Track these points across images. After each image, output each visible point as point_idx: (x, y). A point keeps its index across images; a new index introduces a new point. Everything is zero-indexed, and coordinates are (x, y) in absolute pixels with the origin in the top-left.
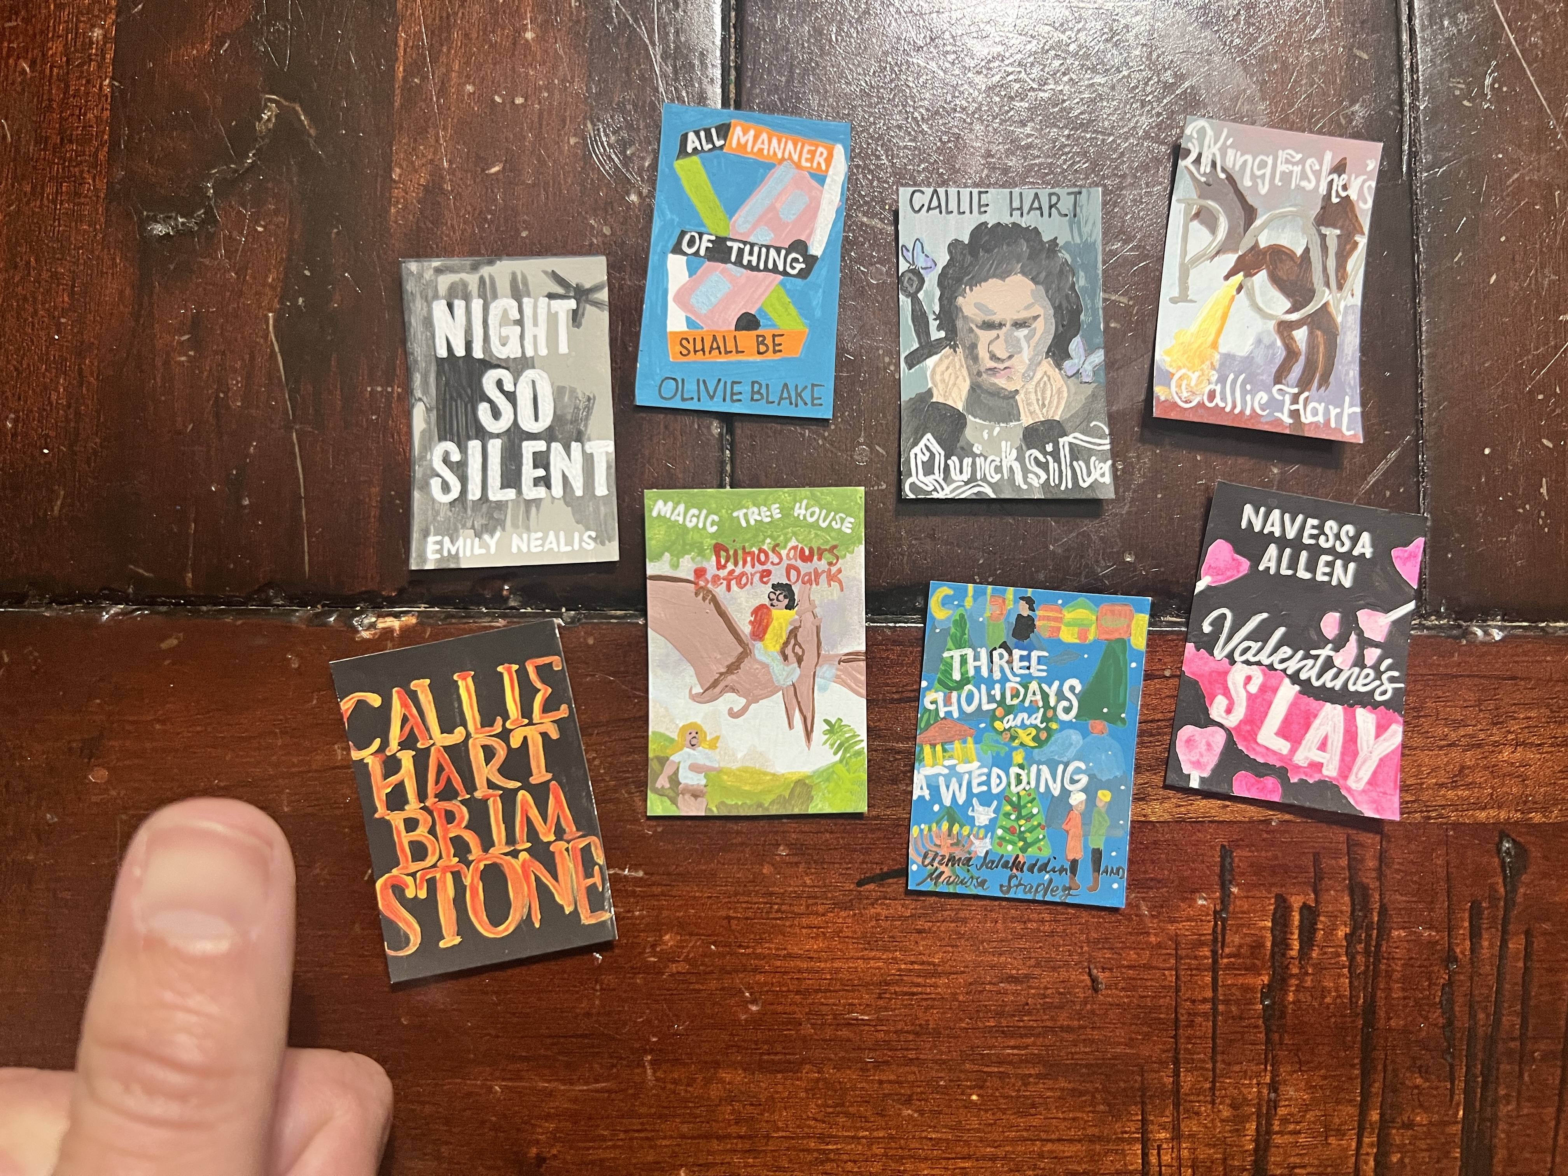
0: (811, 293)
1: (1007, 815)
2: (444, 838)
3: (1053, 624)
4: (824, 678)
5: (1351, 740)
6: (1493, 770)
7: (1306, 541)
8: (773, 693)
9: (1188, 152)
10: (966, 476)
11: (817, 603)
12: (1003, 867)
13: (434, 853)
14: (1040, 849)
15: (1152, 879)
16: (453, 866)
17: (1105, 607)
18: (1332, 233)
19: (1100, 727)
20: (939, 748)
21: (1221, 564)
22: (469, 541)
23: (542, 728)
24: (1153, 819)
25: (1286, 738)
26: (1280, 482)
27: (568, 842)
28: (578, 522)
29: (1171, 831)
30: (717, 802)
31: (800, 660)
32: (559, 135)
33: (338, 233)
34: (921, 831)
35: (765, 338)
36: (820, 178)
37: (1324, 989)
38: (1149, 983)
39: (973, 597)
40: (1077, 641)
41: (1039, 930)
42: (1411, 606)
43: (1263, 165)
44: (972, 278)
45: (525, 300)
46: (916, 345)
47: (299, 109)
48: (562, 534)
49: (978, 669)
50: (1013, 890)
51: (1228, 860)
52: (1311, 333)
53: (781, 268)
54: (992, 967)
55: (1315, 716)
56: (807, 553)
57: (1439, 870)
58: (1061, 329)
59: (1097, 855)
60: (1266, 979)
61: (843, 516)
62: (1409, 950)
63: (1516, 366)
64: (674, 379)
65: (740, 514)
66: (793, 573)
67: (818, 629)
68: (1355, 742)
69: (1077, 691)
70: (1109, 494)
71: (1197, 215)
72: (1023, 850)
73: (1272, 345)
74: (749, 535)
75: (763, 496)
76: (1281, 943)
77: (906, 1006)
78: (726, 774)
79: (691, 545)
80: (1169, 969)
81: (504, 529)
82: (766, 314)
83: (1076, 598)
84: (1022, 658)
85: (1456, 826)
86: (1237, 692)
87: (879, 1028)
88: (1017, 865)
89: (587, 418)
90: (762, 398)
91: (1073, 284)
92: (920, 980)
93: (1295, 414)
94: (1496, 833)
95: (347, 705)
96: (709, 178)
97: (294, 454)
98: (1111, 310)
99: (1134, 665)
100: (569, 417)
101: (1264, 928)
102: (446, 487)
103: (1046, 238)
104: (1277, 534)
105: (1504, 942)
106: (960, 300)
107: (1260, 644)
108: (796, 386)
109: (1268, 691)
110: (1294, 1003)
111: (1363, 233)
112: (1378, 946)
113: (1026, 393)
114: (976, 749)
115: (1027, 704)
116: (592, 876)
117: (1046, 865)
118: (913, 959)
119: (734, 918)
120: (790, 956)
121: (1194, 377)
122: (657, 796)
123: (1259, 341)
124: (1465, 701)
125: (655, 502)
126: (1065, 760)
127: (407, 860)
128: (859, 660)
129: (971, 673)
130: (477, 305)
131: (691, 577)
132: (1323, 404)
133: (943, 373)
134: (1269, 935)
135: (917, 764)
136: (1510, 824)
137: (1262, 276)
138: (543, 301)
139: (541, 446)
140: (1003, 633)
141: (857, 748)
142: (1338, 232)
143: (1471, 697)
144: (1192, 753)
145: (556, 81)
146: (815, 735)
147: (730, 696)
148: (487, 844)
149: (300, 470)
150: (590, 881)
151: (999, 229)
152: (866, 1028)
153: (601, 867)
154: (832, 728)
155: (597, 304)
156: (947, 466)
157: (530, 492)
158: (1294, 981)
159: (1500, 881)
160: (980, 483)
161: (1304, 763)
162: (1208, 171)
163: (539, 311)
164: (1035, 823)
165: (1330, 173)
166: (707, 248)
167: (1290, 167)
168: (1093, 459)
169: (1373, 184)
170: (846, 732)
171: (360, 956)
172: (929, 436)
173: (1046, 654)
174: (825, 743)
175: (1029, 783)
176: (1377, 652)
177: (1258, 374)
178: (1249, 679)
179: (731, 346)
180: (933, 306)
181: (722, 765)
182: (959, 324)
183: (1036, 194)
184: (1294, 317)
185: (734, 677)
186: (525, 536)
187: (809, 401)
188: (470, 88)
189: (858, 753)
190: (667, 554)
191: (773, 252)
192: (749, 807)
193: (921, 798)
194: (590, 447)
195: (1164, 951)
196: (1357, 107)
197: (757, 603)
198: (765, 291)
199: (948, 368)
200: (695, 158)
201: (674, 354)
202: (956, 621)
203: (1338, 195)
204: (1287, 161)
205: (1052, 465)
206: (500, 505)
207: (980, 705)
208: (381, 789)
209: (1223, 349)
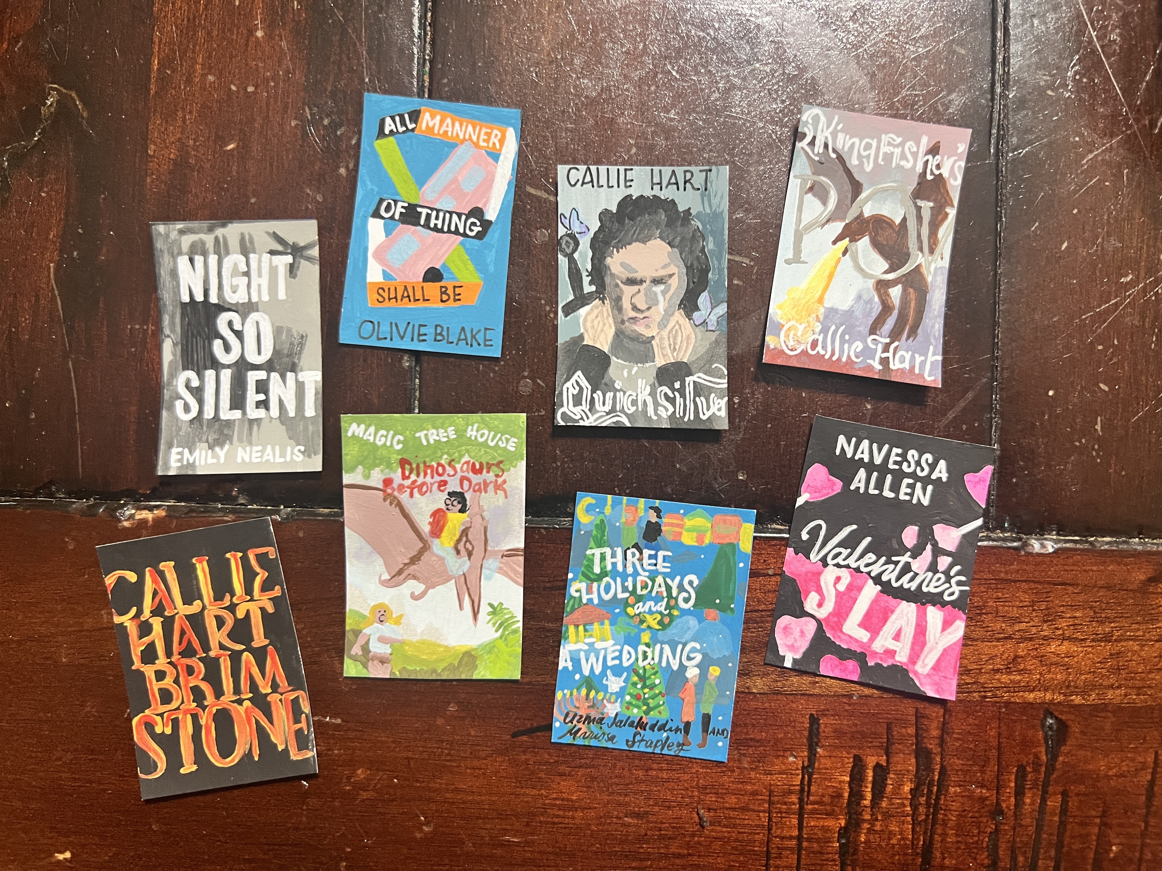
0: (487, 252)
1: (635, 684)
2: (186, 686)
3: (676, 529)
4: (489, 569)
5: (921, 633)
6: (1041, 658)
7: (891, 466)
8: (448, 580)
9: (804, 135)
10: (607, 408)
11: (485, 507)
12: (629, 726)
13: (177, 699)
14: (660, 713)
15: (751, 739)
16: (193, 710)
17: (718, 517)
18: (926, 205)
19: (713, 615)
20: (581, 628)
21: (819, 484)
22: (204, 452)
23: (261, 604)
24: (755, 691)
25: (866, 629)
26: (872, 415)
27: (282, 694)
28: (290, 438)
29: (770, 701)
30: (400, 667)
31: (470, 554)
32: (283, 118)
33: (104, 199)
34: (564, 695)
35: (447, 289)
36: (495, 156)
37: (891, 832)
38: (746, 822)
39: (611, 505)
40: (696, 544)
41: (658, 777)
42: (979, 522)
43: (868, 146)
44: (619, 241)
45: (252, 256)
46: (571, 297)
47: (74, 95)
48: (277, 447)
49: (614, 565)
50: (637, 744)
51: (816, 726)
52: (904, 290)
53: (461, 230)
54: (620, 804)
55: (893, 612)
56: (478, 467)
57: (991, 739)
58: (692, 285)
59: (706, 719)
60: (843, 823)
61: (509, 437)
62: (963, 804)
63: (1081, 321)
64: (371, 322)
65: (421, 434)
66: (466, 483)
67: (485, 529)
68: (925, 635)
69: (695, 585)
70: (725, 425)
71: (811, 189)
72: (647, 713)
73: (870, 301)
74: (430, 452)
75: (440, 421)
76: (856, 795)
77: (549, 833)
78: (407, 645)
79: (380, 459)
80: (764, 811)
81: (231, 443)
82: (449, 269)
83: (695, 509)
84: (650, 557)
85: (1007, 704)
86: (828, 590)
87: (527, 849)
88: (641, 725)
89: (300, 352)
90: (444, 339)
91: (704, 247)
92: (561, 813)
93: (885, 362)
94: (1042, 712)
95: (110, 580)
96: (403, 154)
97: (71, 378)
98: (734, 269)
99: (741, 565)
100: (286, 352)
101: (843, 782)
102: (187, 408)
103: (681, 208)
104: (866, 460)
105: (1044, 800)
106: (609, 260)
107: (849, 550)
108: (472, 330)
109: (854, 589)
110: (865, 843)
111: (953, 206)
112: (938, 799)
113: (661, 339)
114: (611, 629)
115: (654, 594)
116: (300, 722)
117: (664, 725)
118: (555, 796)
119: (412, 758)
120: (457, 790)
121: (801, 328)
122: (351, 661)
123: (859, 297)
124: (1022, 601)
125: (350, 424)
126: (683, 641)
127: (157, 704)
128: (518, 555)
129: (609, 567)
130: (213, 259)
131: (380, 486)
132: (910, 353)
133: (593, 321)
134: (846, 787)
135: (562, 641)
136: (1054, 704)
137: (866, 240)
138: (266, 257)
139: (262, 375)
140: (635, 535)
141: (514, 627)
142: (931, 204)
143: (1027, 598)
144: (788, 639)
145: (281, 73)
146: (480, 616)
147: (412, 582)
148: (219, 693)
149: (75, 392)
150: (298, 726)
151: (642, 200)
152: (518, 848)
153: (307, 716)
154: (495, 611)
155: (309, 259)
156: (592, 398)
157: (253, 413)
158: (866, 826)
159: (1043, 750)
160: (619, 413)
161: (880, 650)
162: (821, 151)
163: (263, 265)
164: (657, 692)
165: (926, 154)
166: (401, 213)
167: (892, 149)
168: (713, 395)
169: (963, 164)
170: (505, 614)
171: (120, 776)
172: (579, 373)
173: (670, 554)
174: (489, 622)
175: (653, 659)
176: (949, 559)
177: (856, 326)
178: (838, 579)
179: (419, 295)
180: (585, 263)
181: (405, 637)
182: (608, 280)
183: (673, 171)
184: (891, 276)
185: (415, 567)
186: (248, 449)
187: (482, 343)
188: (211, 78)
189: (515, 631)
190: (360, 467)
191: (455, 217)
192: (426, 672)
193: (565, 668)
194: (302, 376)
195: (760, 797)
196: (953, 96)
197: (435, 507)
198: (448, 249)
199: (597, 317)
200: (391, 139)
201: (371, 301)
202: (597, 525)
203: (932, 173)
204: (889, 144)
205: (679, 400)
206: (229, 423)
207: (616, 594)
208: (137, 647)
209: (828, 304)
